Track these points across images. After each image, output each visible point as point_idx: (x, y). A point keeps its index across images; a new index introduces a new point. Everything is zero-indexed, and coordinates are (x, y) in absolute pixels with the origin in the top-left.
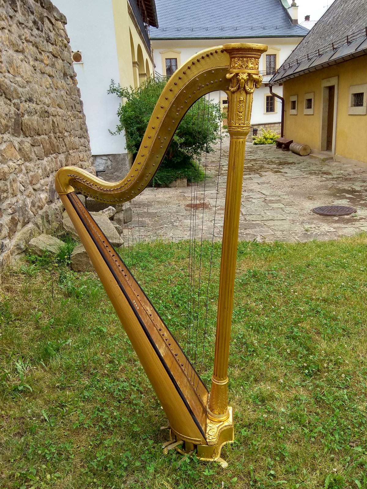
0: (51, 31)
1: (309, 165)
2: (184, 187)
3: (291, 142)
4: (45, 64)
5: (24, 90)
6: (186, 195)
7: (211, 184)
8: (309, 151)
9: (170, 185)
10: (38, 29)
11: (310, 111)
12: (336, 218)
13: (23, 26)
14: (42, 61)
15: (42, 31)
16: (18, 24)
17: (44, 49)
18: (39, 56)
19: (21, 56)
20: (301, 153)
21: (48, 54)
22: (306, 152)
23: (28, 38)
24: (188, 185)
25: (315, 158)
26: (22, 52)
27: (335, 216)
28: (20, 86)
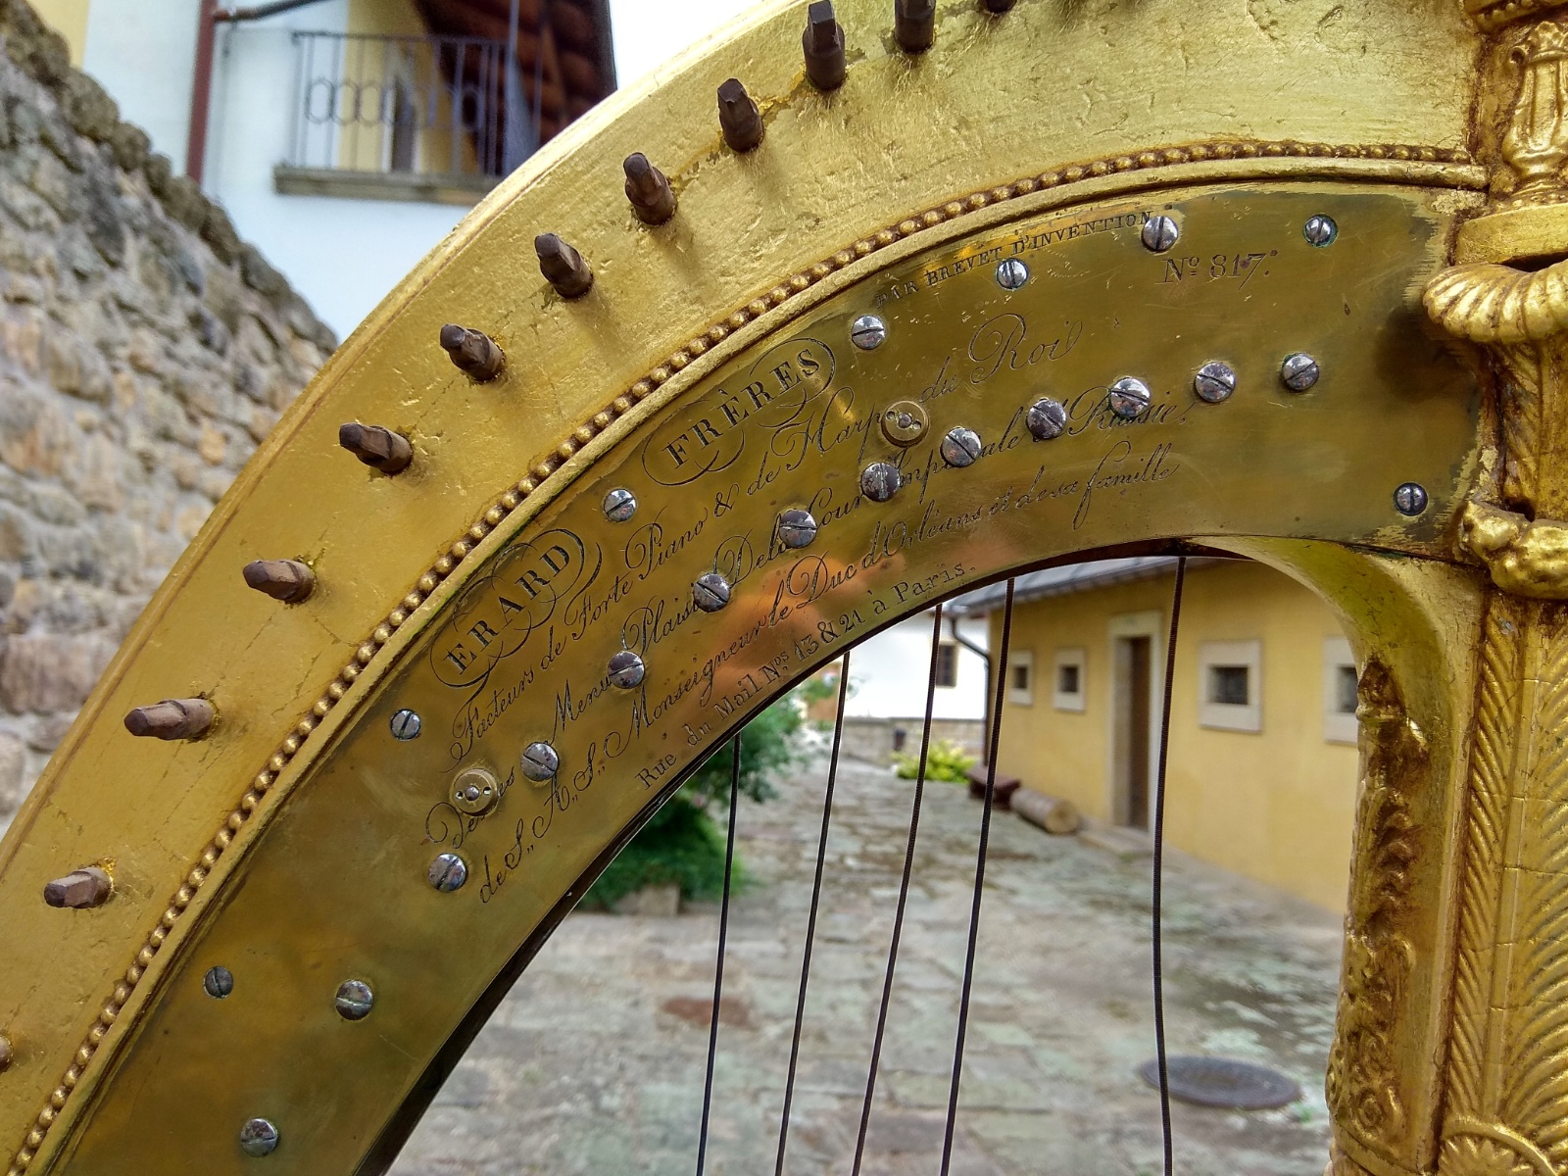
0: (261, 361)
1: (1082, 870)
2: (664, 915)
3: (1015, 786)
4: (204, 458)
5: (60, 533)
6: (669, 952)
7: (761, 913)
8: (1073, 822)
9: (618, 906)
10: (206, 343)
11: (1071, 701)
12: (1238, 1122)
13: (135, 317)
14: (193, 446)
15: (221, 352)
16: (112, 306)
17: (213, 409)
18: (181, 427)
19: (89, 413)
20: (1051, 824)
21: (228, 429)
22: (1065, 824)
23: (147, 361)
24: (681, 910)
25: (1097, 847)
26: (102, 399)
27: (1228, 1107)
28: (41, 515)
